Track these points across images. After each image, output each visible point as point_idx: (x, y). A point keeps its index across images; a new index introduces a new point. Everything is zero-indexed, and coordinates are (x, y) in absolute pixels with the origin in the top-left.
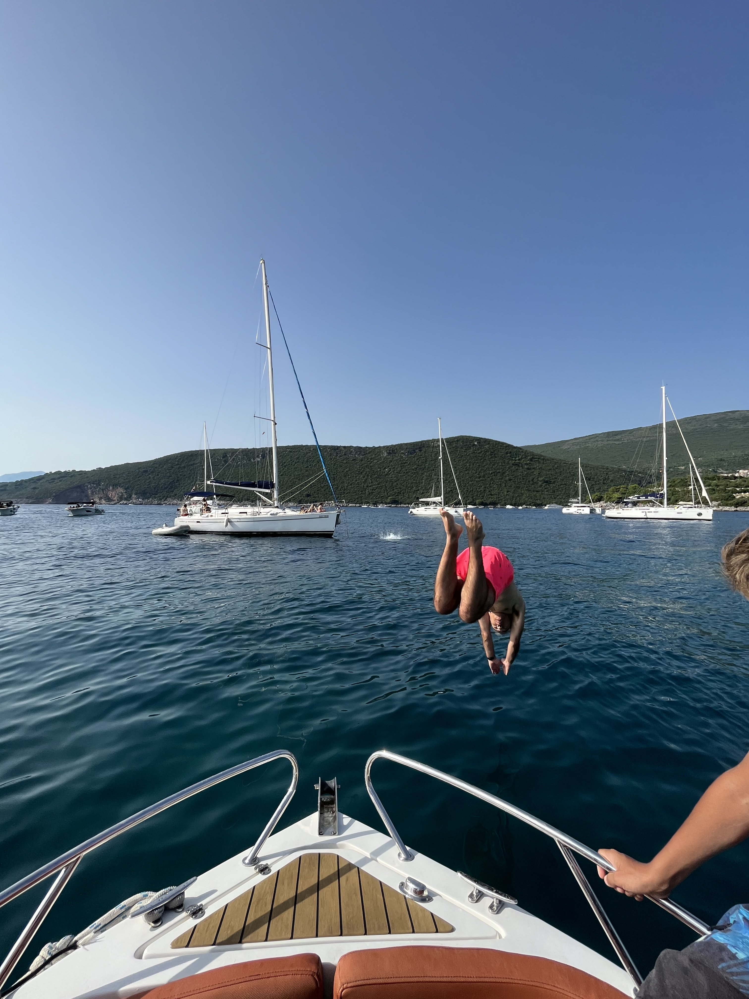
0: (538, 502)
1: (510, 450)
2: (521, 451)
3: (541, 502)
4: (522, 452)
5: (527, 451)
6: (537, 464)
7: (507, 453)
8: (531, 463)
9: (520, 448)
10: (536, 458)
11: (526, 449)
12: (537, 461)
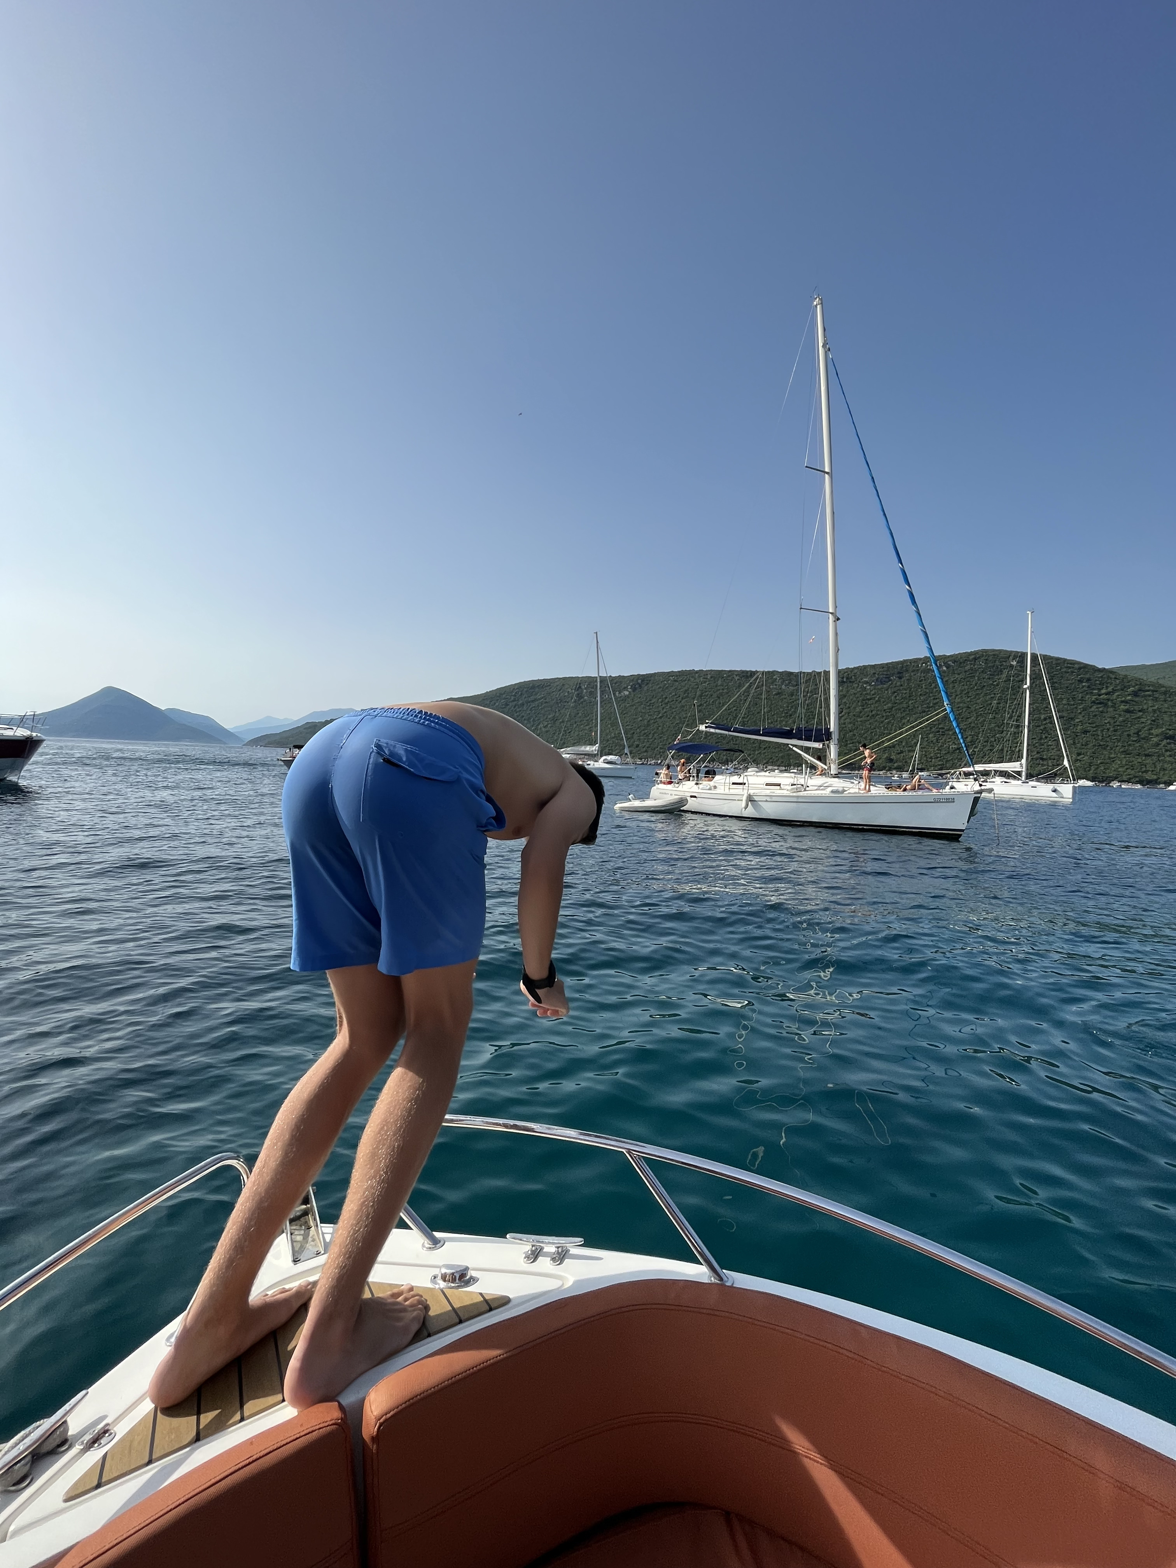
0: (1149, 776)
1: (1088, 676)
2: (1113, 676)
3: (1155, 777)
4: (1115, 678)
5: (1126, 676)
6: (1150, 703)
7: (1081, 681)
8: (1137, 699)
9: (1111, 671)
10: (1148, 691)
11: (1123, 673)
12: (1150, 696)
